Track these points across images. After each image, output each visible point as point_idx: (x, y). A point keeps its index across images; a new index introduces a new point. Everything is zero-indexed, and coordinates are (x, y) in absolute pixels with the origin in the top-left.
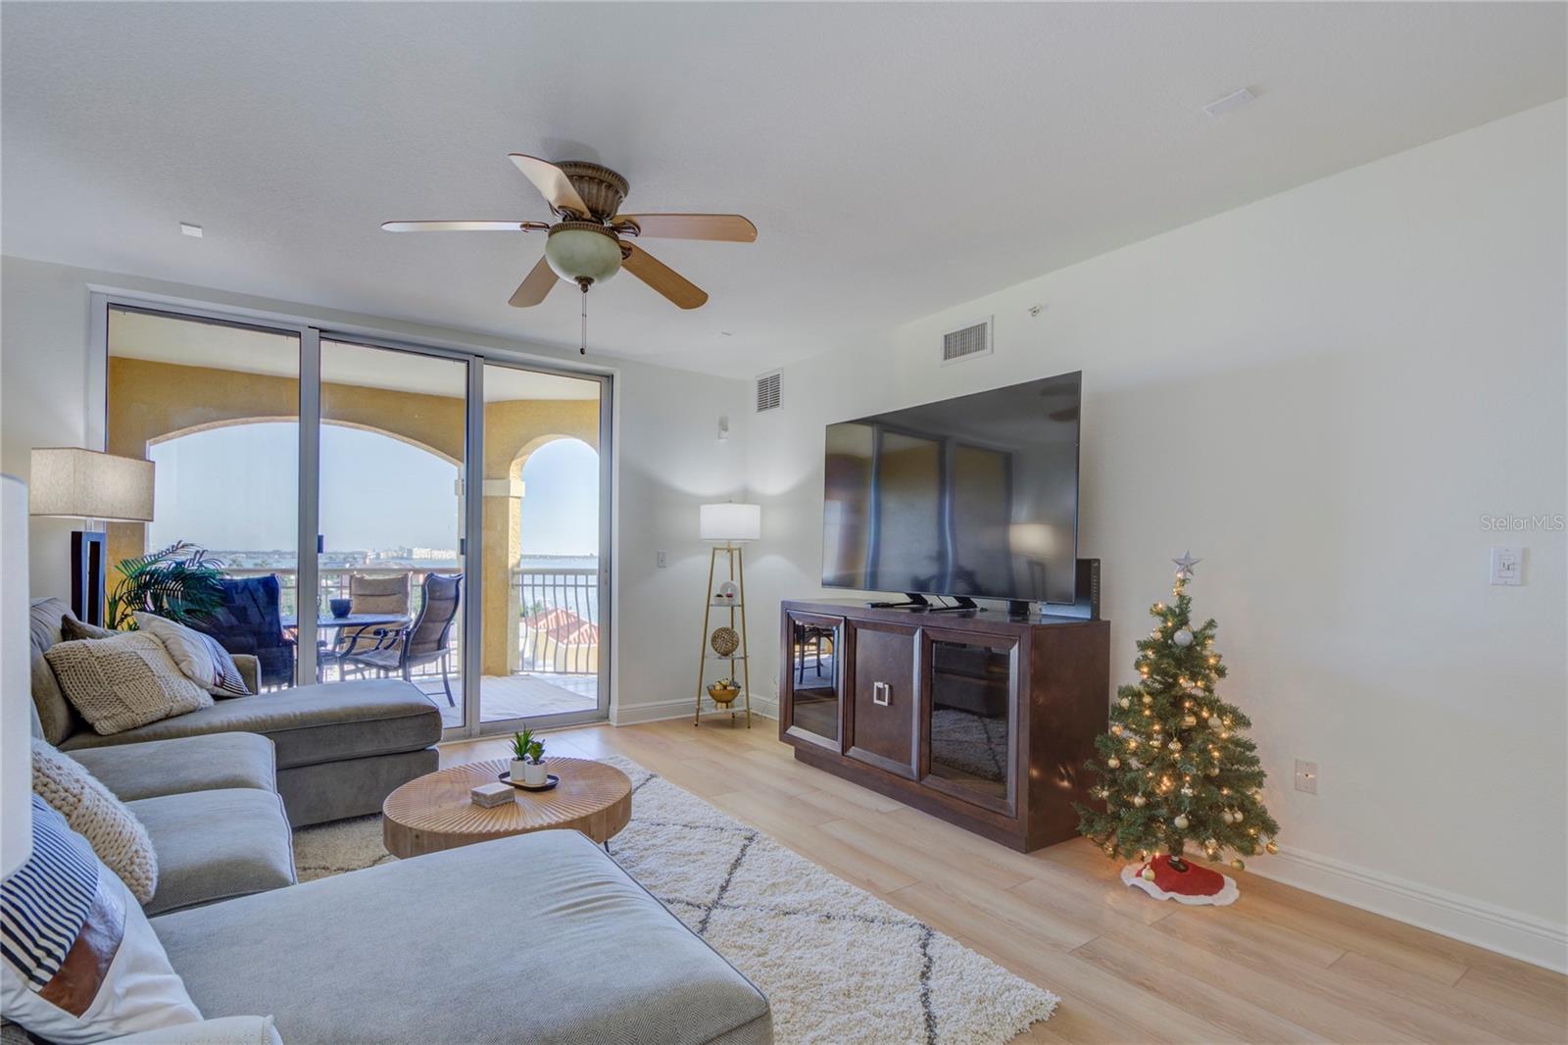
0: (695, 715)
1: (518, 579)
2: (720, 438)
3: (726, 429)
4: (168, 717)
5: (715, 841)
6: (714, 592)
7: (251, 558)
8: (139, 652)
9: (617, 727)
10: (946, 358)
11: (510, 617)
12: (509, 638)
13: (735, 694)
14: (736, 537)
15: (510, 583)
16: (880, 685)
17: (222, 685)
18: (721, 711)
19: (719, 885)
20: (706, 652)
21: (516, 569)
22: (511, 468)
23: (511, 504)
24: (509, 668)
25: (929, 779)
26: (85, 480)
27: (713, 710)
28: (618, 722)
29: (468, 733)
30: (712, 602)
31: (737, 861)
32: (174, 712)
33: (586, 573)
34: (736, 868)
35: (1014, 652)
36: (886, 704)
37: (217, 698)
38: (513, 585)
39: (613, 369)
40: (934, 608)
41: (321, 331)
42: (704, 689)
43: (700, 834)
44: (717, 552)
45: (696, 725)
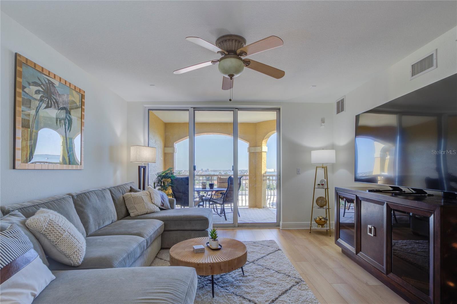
0: (310, 228)
1: (265, 178)
2: (321, 126)
3: (323, 122)
4: (147, 214)
5: (283, 280)
6: (317, 184)
7: (224, 172)
8: (142, 196)
9: (281, 230)
10: (412, 76)
11: (263, 190)
12: (262, 196)
13: (325, 222)
14: (325, 162)
15: (263, 179)
16: (369, 226)
17: (163, 206)
18: (320, 228)
19: (272, 299)
20: (314, 206)
21: (265, 175)
22: (263, 142)
23: (263, 154)
24: (262, 206)
25: (391, 275)
26: (139, 153)
27: (316, 227)
28: (282, 228)
29: (234, 226)
30: (316, 186)
31: (286, 291)
32: (148, 212)
33: (274, 176)
34: (284, 294)
35: (432, 218)
36: (372, 235)
37: (161, 209)
38: (264, 180)
39: (280, 106)
40: (406, 193)
41: (194, 108)
42: (313, 219)
43: (280, 276)
44: (317, 168)
45: (310, 232)
